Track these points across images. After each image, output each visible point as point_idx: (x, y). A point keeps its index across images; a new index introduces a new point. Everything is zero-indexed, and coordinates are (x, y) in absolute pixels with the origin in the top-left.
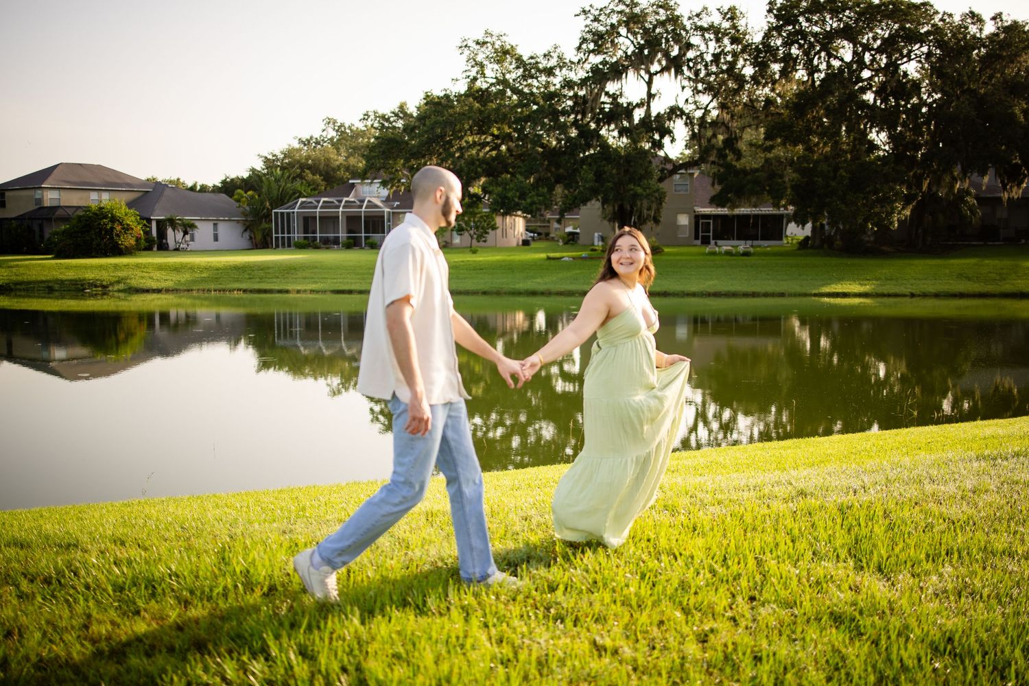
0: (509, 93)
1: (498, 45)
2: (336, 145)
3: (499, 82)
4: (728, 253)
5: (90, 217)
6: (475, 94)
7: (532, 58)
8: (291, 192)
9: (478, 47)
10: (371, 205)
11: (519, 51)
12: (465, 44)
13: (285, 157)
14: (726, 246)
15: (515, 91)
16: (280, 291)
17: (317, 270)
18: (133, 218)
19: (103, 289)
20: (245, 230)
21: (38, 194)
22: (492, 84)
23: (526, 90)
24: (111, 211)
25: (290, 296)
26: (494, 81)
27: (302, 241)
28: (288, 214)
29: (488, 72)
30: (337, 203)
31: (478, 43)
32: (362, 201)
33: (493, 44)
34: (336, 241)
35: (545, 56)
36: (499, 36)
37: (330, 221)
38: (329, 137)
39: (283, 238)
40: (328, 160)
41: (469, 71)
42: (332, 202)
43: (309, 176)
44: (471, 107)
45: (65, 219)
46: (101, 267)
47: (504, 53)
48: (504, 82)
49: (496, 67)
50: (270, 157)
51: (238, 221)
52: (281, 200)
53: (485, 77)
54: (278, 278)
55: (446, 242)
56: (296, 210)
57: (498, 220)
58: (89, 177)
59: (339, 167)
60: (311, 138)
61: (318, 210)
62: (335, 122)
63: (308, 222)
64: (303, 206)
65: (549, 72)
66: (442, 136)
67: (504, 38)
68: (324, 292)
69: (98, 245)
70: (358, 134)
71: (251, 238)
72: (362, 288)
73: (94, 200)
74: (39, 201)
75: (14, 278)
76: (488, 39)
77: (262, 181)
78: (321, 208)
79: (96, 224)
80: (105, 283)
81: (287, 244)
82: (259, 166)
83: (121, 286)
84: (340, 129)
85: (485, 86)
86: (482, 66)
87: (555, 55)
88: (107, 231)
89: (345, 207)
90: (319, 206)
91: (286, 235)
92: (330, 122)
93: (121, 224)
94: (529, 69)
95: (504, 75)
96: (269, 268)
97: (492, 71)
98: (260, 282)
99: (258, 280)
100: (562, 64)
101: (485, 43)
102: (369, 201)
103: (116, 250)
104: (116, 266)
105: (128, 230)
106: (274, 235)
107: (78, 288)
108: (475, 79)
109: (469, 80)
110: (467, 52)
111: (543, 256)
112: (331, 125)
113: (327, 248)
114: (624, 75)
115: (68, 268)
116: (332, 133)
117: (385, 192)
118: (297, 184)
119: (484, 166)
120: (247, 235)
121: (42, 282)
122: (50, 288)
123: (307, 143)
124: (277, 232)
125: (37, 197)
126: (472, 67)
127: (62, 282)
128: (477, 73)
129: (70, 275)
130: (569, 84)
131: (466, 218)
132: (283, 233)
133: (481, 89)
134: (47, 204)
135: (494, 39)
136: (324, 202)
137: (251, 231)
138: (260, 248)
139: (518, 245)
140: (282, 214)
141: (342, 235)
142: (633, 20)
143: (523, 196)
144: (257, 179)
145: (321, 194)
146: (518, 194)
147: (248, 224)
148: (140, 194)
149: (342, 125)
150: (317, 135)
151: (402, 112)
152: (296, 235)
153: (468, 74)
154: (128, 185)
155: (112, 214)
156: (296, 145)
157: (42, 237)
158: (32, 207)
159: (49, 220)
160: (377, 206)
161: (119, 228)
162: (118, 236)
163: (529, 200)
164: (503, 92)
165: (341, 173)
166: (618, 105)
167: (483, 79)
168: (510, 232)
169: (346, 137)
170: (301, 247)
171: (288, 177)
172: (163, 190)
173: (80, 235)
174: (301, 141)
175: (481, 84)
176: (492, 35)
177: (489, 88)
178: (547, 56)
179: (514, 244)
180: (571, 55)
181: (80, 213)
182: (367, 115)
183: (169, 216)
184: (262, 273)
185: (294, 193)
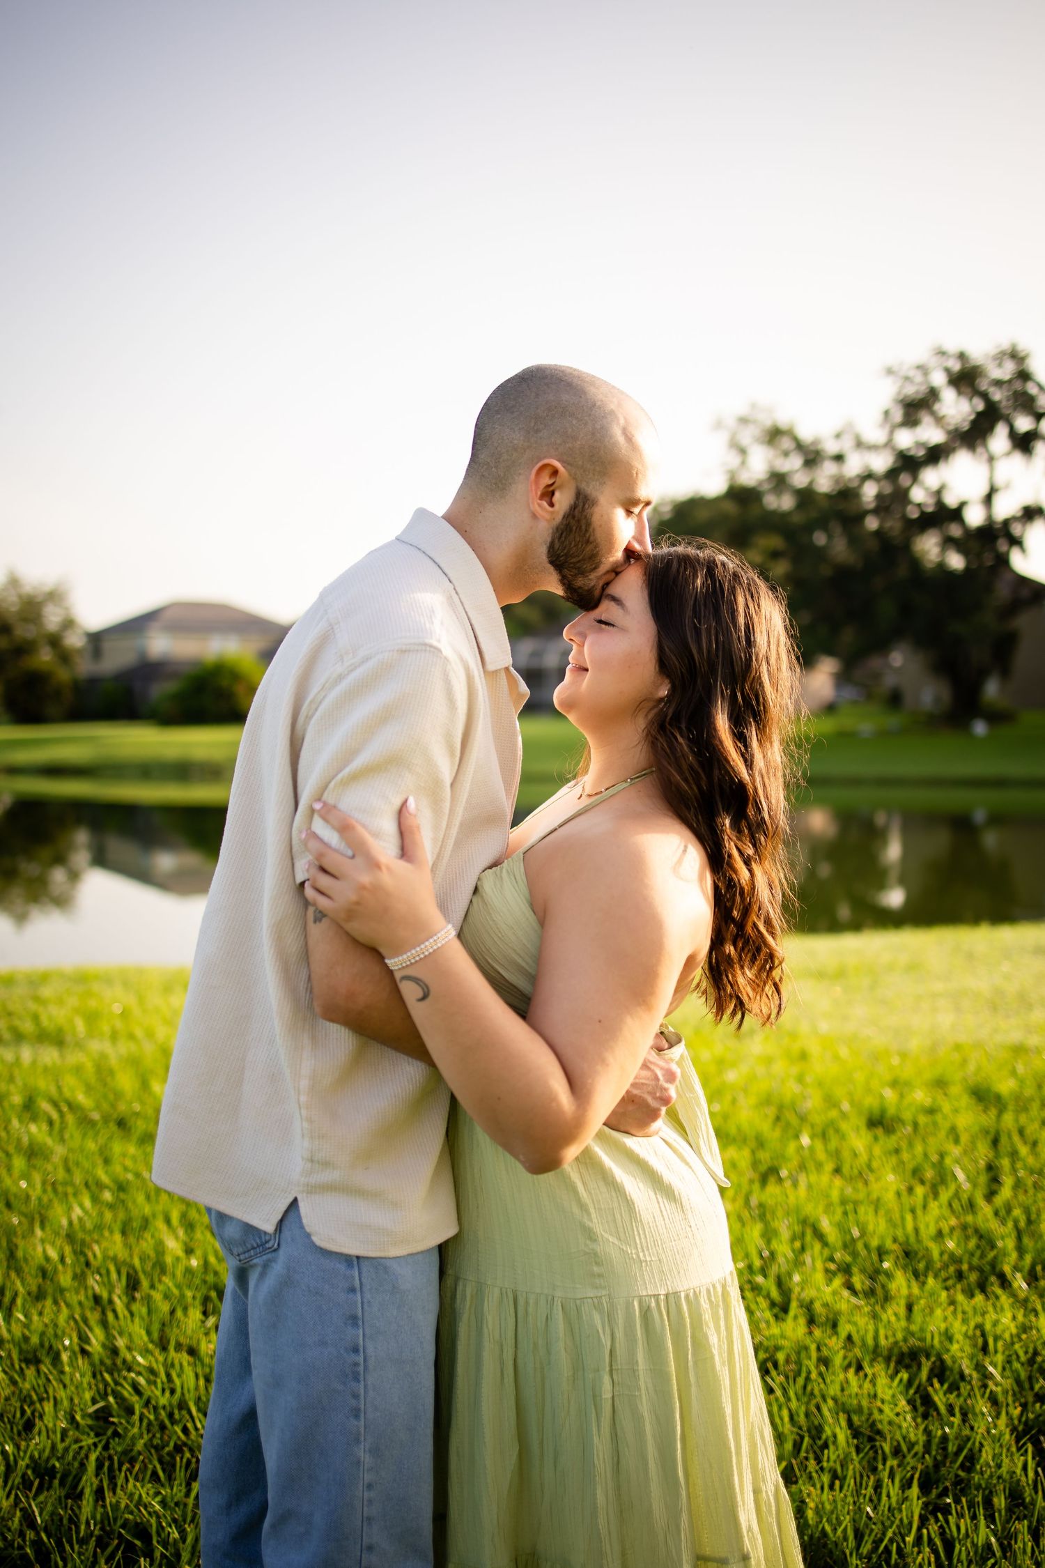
1: (768, 423)
3: (772, 476)
6: (738, 495)
11: (800, 431)
21: (140, 643)
26: (764, 475)
31: (740, 421)
33: (761, 422)
35: (835, 436)
44: (727, 513)
47: (774, 435)
58: (209, 621)
65: (839, 458)
73: (214, 647)
74: (143, 650)
85: (751, 482)
86: (743, 451)
87: (850, 434)
93: (246, 683)
94: (812, 458)
100: (859, 444)
108: (737, 471)
114: (949, 459)
121: (138, 762)
125: (139, 646)
127: (161, 762)
130: (868, 476)
133: (746, 487)
134: (153, 656)
142: (966, 378)
153: (728, 465)
154: (264, 631)
158: (133, 660)
159: (155, 678)
161: (241, 689)
166: (940, 505)
175: (746, 479)
178: (839, 435)
180: (876, 434)
181: (193, 669)
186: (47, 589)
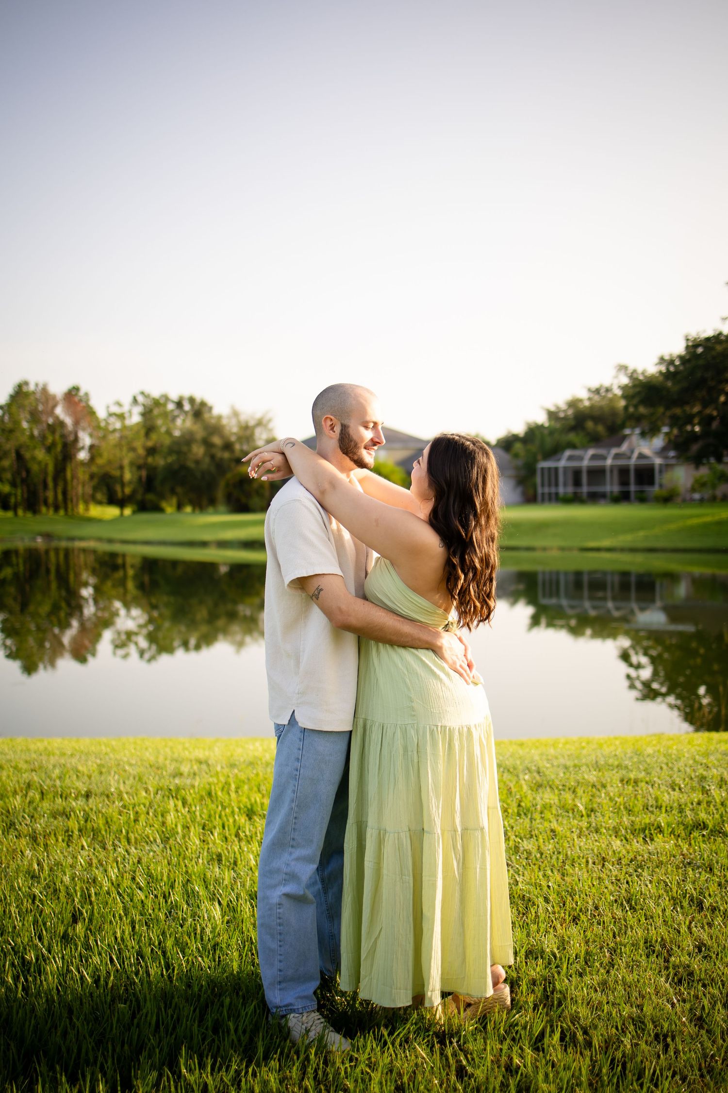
10: (641, 456)
18: (400, 476)
20: (518, 485)
27: (570, 496)
28: (555, 468)
32: (632, 452)
34: (603, 495)
37: (597, 474)
38: (621, 384)
39: (550, 492)
42: (600, 454)
52: (554, 452)
56: (563, 463)
59: (620, 415)
60: (602, 386)
61: (585, 463)
62: (627, 368)
63: (577, 475)
64: (570, 458)
70: (651, 380)
71: (523, 492)
77: (535, 435)
78: (591, 461)
81: (555, 499)
82: (541, 419)
84: (633, 375)
89: (615, 459)
90: (587, 458)
91: (553, 490)
92: (623, 368)
102: (639, 452)
106: (540, 491)
112: (623, 372)
113: (594, 503)
117: (658, 444)
120: (520, 489)
124: (543, 488)
132: (550, 487)
136: (593, 454)
137: (524, 485)
140: (549, 469)
141: (612, 487)
144: (530, 433)
145: (585, 447)
147: (520, 478)
148: (414, 452)
149: (635, 371)
152: (563, 489)
154: (404, 444)
156: (582, 395)
160: (648, 458)
169: (639, 384)
170: (569, 501)
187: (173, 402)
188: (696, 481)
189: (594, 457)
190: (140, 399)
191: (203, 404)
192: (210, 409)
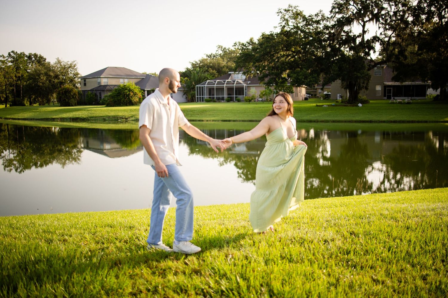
0: (299, 32)
1: (294, 11)
2: (222, 57)
3: (295, 27)
4: (400, 103)
5: (120, 90)
6: (284, 33)
7: (310, 16)
8: (203, 78)
9: (286, 12)
10: (238, 83)
11: (304, 13)
12: (280, 11)
13: (201, 63)
14: (399, 100)
15: (302, 31)
16: (199, 121)
17: (215, 111)
18: (138, 90)
19: (126, 120)
20: (184, 94)
21: (99, 80)
22: (292, 29)
23: (307, 31)
24: (129, 87)
25: (204, 122)
26: (293, 27)
27: (208, 99)
28: (202, 87)
29: (290, 24)
30: (223, 82)
31: (285, 11)
32: (234, 81)
33: (292, 11)
34: (223, 99)
35: (316, 15)
36: (295, 7)
37: (220, 90)
38: (219, 54)
39: (200, 97)
40: (219, 64)
41: (282, 23)
42: (221, 82)
43: (211, 71)
44: (283, 39)
45: (110, 90)
46: (125, 110)
47: (297, 15)
48: (297, 28)
49: (294, 21)
50: (194, 63)
51: (181, 90)
52: (199, 81)
53: (288, 26)
54: (198, 115)
55: (271, 99)
57: (294, 89)
58: (119, 73)
59: (224, 67)
60: (212, 54)
61: (215, 85)
62: (222, 47)
63: (211, 90)
64: (209, 84)
65: (318, 22)
66: (270, 52)
67: (297, 8)
68: (218, 121)
69: (123, 101)
70: (232, 52)
71: (186, 98)
72: (235, 119)
73: (122, 82)
74: (100, 83)
75: (90, 115)
76: (290, 9)
77: (191, 73)
78: (217, 84)
79: (123, 92)
80: (126, 117)
81: (202, 100)
82: (190, 67)
83: (133, 118)
84: (224, 50)
85: (288, 30)
86: (287, 20)
87: (320, 15)
88: (127, 95)
89: (227, 84)
90: (216, 83)
91: (201, 96)
92: (220, 47)
93: (133, 92)
94: (308, 21)
95: (297, 24)
96: (194, 111)
97: (292, 23)
98: (191, 117)
99: (190, 116)
100: (323, 18)
101: (289, 10)
102: (237, 81)
103: (131, 104)
104: (131, 110)
105: (136, 95)
106: (196, 96)
107: (115, 119)
108: (284, 26)
109: (281, 27)
110: (280, 15)
111: (315, 104)
112: (220, 48)
113: (219, 102)
114: (352, 23)
115: (111, 111)
116: (220, 52)
117: (244, 77)
118: (206, 74)
119: (289, 65)
120: (185, 96)
121: (101, 117)
122: (104, 119)
123: (210, 56)
124: (198, 95)
125: (99, 81)
126: (283, 21)
127: (109, 117)
128: (285, 24)
129: (112, 114)
130: (327, 27)
131: (280, 88)
132: (200, 95)
133: (287, 31)
134: (103, 84)
135: (293, 8)
136: (218, 82)
137: (186, 95)
138: (190, 102)
139: (302, 100)
140: (200, 87)
141: (226, 96)
143: (306, 78)
144: (189, 72)
145: (216, 79)
146: (304, 77)
147: (185, 91)
148: (140, 79)
149: (225, 48)
150: (214, 53)
151: (251, 42)
152: (206, 96)
153: (281, 24)
154: (135, 76)
155: (129, 88)
156: (205, 57)
157: (100, 98)
158: (97, 86)
159: (104, 91)
160: (240, 83)
161: (132, 94)
162: (132, 97)
163: (308, 80)
164: (297, 32)
165: (225, 69)
166: (349, 36)
167: (288, 27)
168: (299, 94)
169: (226, 54)
170: (208, 101)
171: (202, 71)
172: (150, 78)
173: (116, 97)
174: (207, 56)
175: (287, 29)
176: (292, 7)
177: (290, 30)
178: (317, 15)
179: (301, 99)
180: (327, 14)
181: (116, 88)
182: (236, 44)
183: (152, 89)
184: (191, 113)
185: (205, 78)
186: (69, 63)
187: (27, 56)
188: (262, 93)
189: (218, 84)
190: (12, 54)
191: (41, 57)
192: (45, 59)
